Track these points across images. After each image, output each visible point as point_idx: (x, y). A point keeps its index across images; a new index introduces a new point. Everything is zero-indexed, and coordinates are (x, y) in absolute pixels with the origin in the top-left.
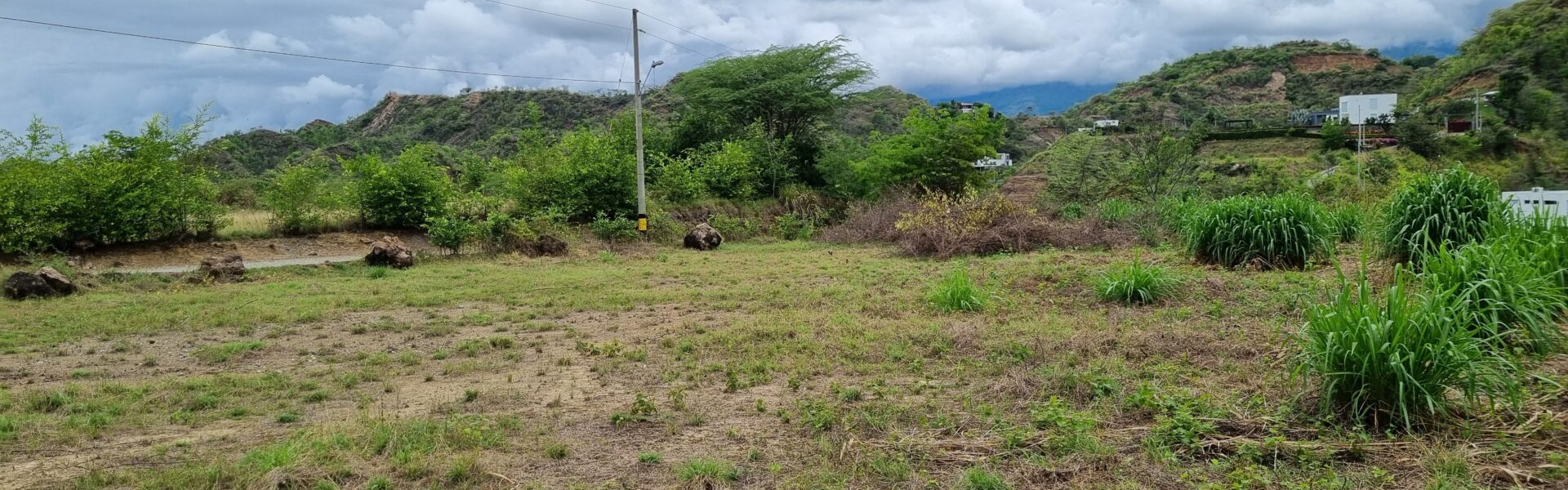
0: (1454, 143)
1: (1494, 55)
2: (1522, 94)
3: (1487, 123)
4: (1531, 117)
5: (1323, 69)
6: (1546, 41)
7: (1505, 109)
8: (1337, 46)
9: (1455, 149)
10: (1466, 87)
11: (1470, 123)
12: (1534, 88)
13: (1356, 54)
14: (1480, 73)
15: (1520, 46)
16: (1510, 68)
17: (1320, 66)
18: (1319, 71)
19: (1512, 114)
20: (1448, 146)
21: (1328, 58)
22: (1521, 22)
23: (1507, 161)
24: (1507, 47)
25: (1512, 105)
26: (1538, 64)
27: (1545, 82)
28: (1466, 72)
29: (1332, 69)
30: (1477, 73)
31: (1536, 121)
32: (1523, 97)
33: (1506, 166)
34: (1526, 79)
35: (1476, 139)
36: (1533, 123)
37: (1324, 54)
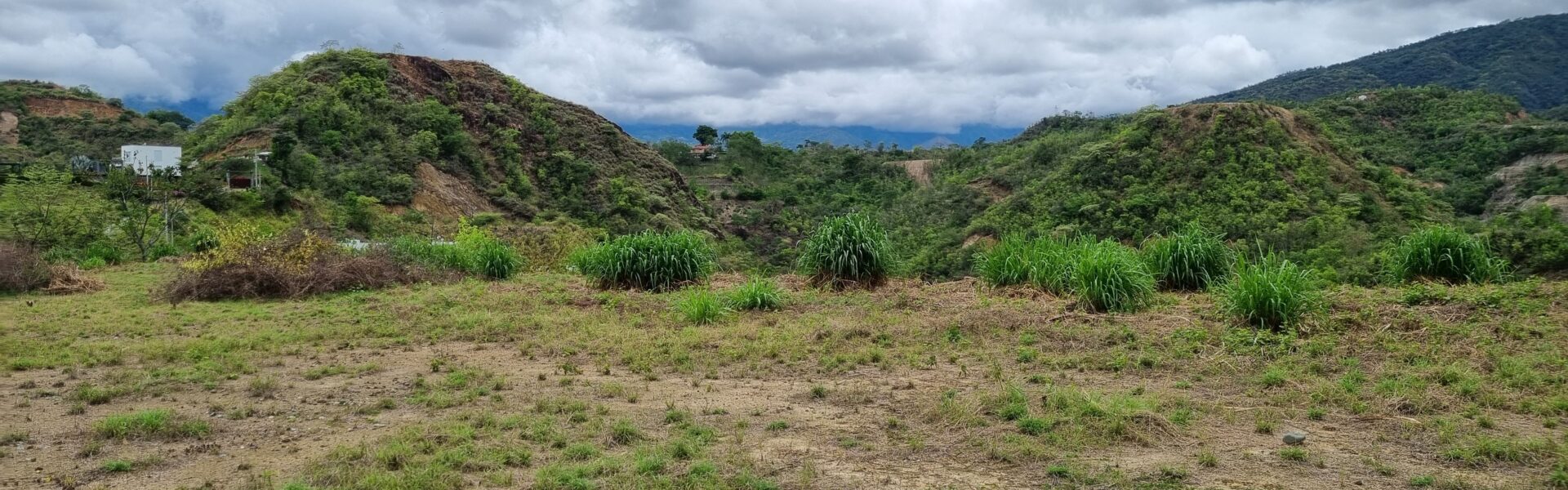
0: (239, 198)
1: (261, 119)
2: (292, 157)
3: (265, 181)
4: (301, 179)
5: (62, 114)
6: (306, 110)
7: (279, 169)
8: (76, 92)
9: (240, 204)
10: (239, 146)
11: (249, 180)
12: (301, 152)
13: (98, 102)
14: (251, 134)
15: (285, 112)
16: (278, 132)
17: (58, 111)
18: (58, 116)
19: (285, 174)
20: (234, 201)
21: (67, 103)
22: (283, 91)
23: (286, 217)
24: (274, 113)
25: (284, 166)
26: (301, 129)
27: (307, 147)
28: (238, 132)
29: (72, 115)
30: (248, 134)
31: (305, 181)
32: (292, 158)
33: (285, 221)
34: (295, 143)
35: (258, 195)
36: (303, 184)
37: (63, 99)
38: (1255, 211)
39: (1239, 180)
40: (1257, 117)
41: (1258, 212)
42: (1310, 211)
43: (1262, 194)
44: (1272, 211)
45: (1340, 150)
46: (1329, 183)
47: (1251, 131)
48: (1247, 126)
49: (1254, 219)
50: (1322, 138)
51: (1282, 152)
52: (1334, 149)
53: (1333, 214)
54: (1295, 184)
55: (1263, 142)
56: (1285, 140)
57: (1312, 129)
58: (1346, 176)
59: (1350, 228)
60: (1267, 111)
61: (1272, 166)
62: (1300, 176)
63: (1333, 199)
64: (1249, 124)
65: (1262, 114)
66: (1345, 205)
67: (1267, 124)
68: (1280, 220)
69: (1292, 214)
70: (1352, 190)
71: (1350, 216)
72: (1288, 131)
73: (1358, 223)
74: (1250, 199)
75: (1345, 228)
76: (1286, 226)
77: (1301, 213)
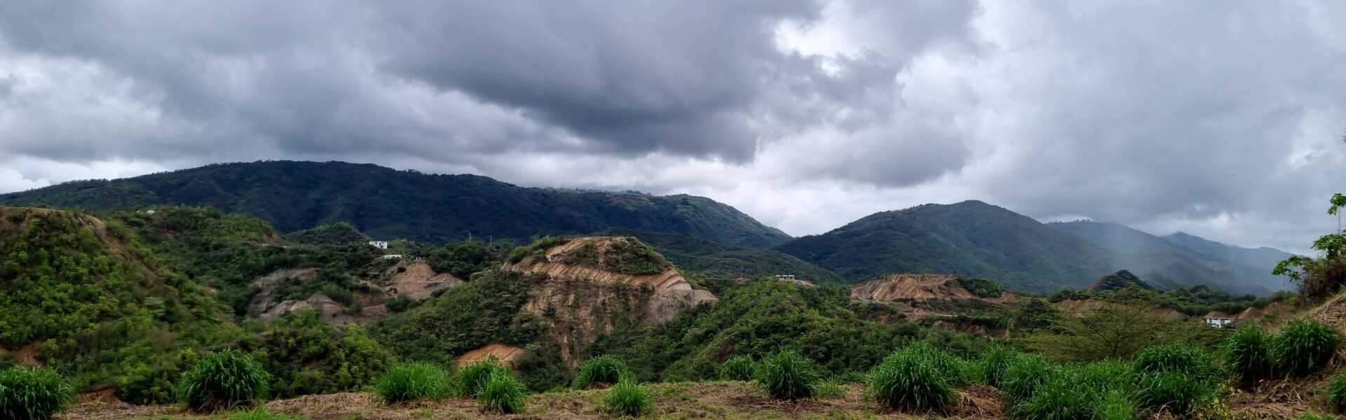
38: (67, 312)
39: (52, 282)
40: (73, 225)
41: (69, 313)
42: (119, 313)
43: (75, 296)
44: (83, 313)
45: (146, 259)
46: (137, 288)
47: (65, 237)
48: (61, 232)
49: (65, 320)
50: (131, 247)
51: (95, 258)
52: (140, 257)
53: (140, 315)
54: (106, 287)
55: (77, 248)
56: (98, 248)
57: (122, 239)
58: (151, 282)
59: (156, 328)
60: (81, 219)
61: (85, 270)
62: (111, 281)
63: (140, 301)
64: (65, 230)
65: (77, 222)
66: (150, 307)
67: (82, 231)
68: (91, 321)
69: (103, 315)
70: (156, 294)
71: (155, 317)
72: (100, 240)
73: (162, 323)
74: (62, 301)
75: (151, 328)
76: (97, 326)
77: (112, 314)
